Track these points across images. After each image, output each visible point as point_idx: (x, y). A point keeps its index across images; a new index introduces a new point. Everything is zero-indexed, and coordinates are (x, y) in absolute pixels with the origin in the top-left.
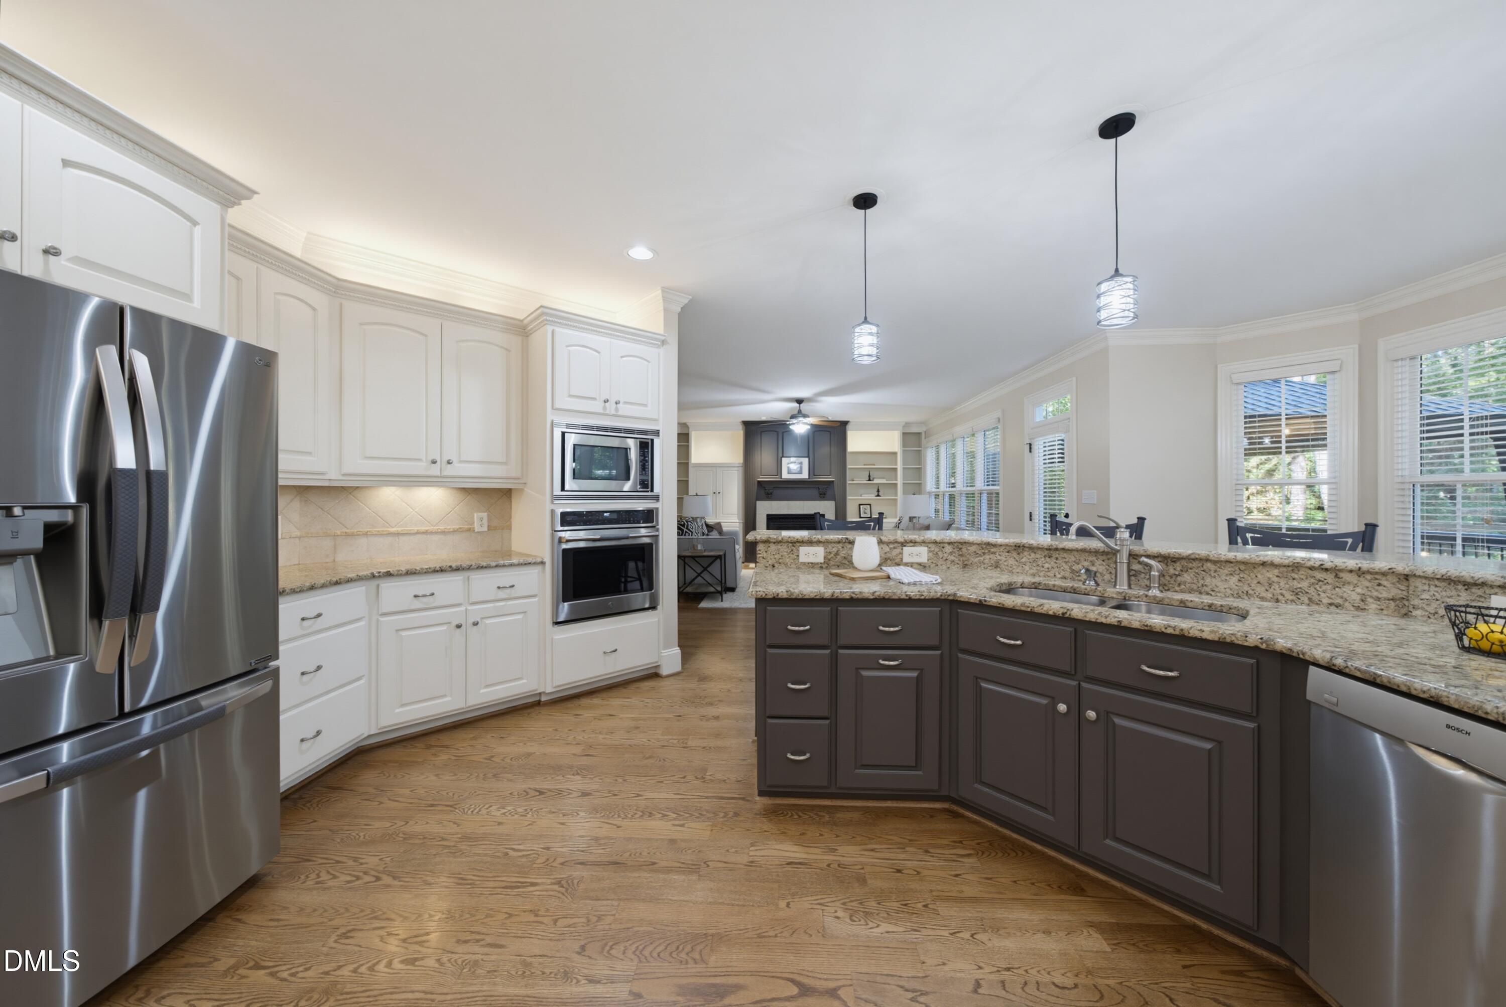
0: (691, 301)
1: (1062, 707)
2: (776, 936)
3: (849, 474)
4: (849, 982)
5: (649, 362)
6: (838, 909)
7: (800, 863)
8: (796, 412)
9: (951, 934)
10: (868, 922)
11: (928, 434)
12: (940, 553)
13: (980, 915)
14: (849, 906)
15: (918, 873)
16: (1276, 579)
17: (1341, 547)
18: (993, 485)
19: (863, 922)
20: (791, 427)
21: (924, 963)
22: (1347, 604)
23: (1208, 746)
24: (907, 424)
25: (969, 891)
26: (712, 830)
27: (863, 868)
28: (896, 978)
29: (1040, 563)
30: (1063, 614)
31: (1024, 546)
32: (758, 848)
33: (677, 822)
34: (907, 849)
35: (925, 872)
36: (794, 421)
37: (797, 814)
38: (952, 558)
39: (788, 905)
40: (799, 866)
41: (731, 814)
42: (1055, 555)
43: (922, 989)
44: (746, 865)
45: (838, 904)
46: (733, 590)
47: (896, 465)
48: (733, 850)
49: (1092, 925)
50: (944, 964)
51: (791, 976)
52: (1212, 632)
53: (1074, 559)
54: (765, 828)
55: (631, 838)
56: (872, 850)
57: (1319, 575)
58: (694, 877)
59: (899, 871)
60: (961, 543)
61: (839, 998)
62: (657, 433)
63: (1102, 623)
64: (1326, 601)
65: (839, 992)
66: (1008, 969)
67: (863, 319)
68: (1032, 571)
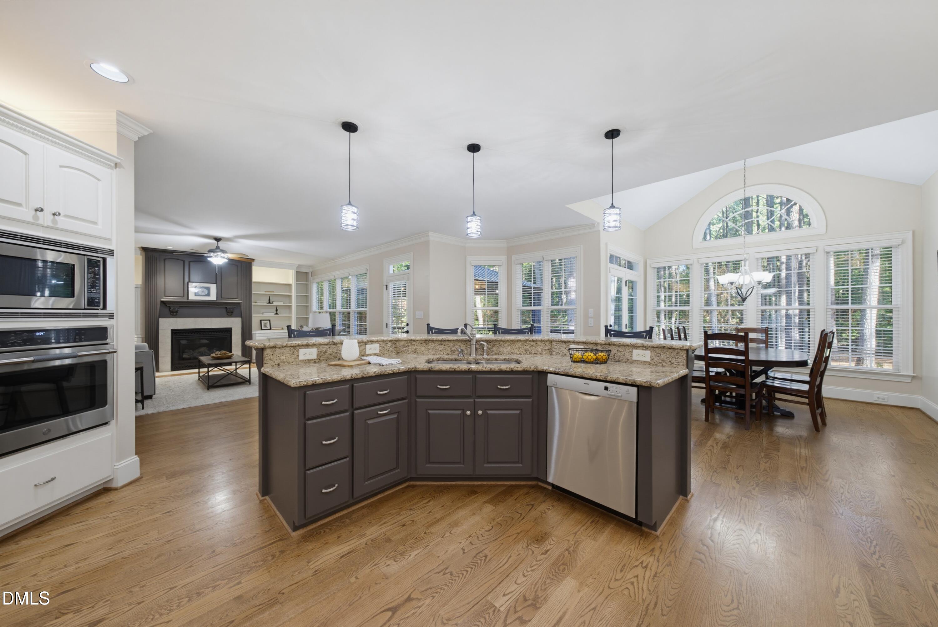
0: (150, 135)
1: (468, 413)
2: (360, 598)
3: (253, 298)
4: (414, 589)
5: (99, 180)
6: (385, 561)
7: (349, 553)
8: (215, 248)
9: (442, 537)
10: (405, 557)
11: (314, 274)
12: (385, 347)
13: (448, 523)
14: (390, 556)
15: (413, 521)
16: (521, 346)
17: (524, 333)
18: (361, 308)
19: (402, 559)
20: (209, 259)
21: (439, 557)
22: (538, 353)
23: (518, 412)
24: (299, 266)
25: (438, 516)
26: (269, 572)
27: (385, 535)
28: (432, 571)
29: (437, 348)
30: (469, 369)
31: (430, 340)
32: (315, 561)
33: (231, 585)
34: (401, 513)
35: (415, 519)
36: (212, 254)
37: (327, 529)
38: (391, 349)
39: (357, 578)
40: (349, 555)
41: (278, 554)
42: (444, 343)
43: (445, 567)
44: (313, 576)
45: (384, 559)
46: (150, 397)
47: (291, 292)
48: (296, 573)
49: (485, 503)
50: (447, 551)
51: (383, 609)
52: (521, 367)
53: (452, 345)
54: (310, 548)
55: (190, 622)
56: (385, 523)
57: (532, 343)
58: (277, 607)
59: (404, 525)
60: (396, 341)
61: (413, 599)
62: (111, 253)
63: (484, 371)
64: (533, 352)
65: (412, 597)
66: (470, 537)
67: (348, 202)
68: (433, 353)
